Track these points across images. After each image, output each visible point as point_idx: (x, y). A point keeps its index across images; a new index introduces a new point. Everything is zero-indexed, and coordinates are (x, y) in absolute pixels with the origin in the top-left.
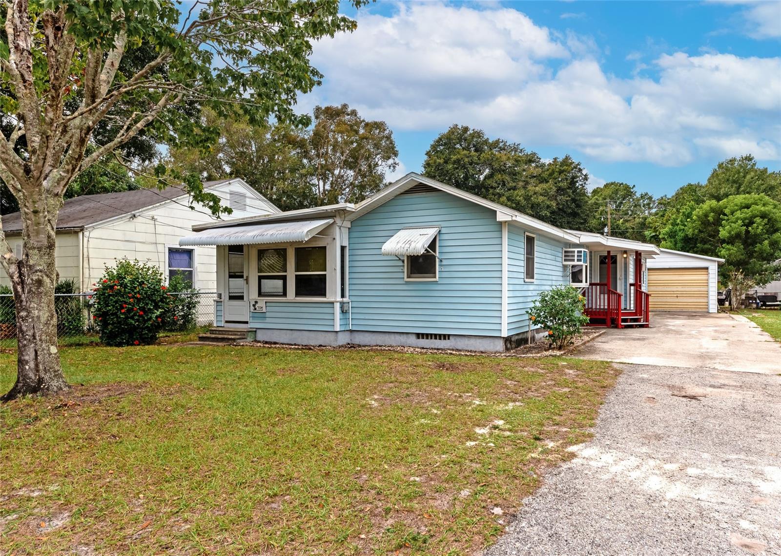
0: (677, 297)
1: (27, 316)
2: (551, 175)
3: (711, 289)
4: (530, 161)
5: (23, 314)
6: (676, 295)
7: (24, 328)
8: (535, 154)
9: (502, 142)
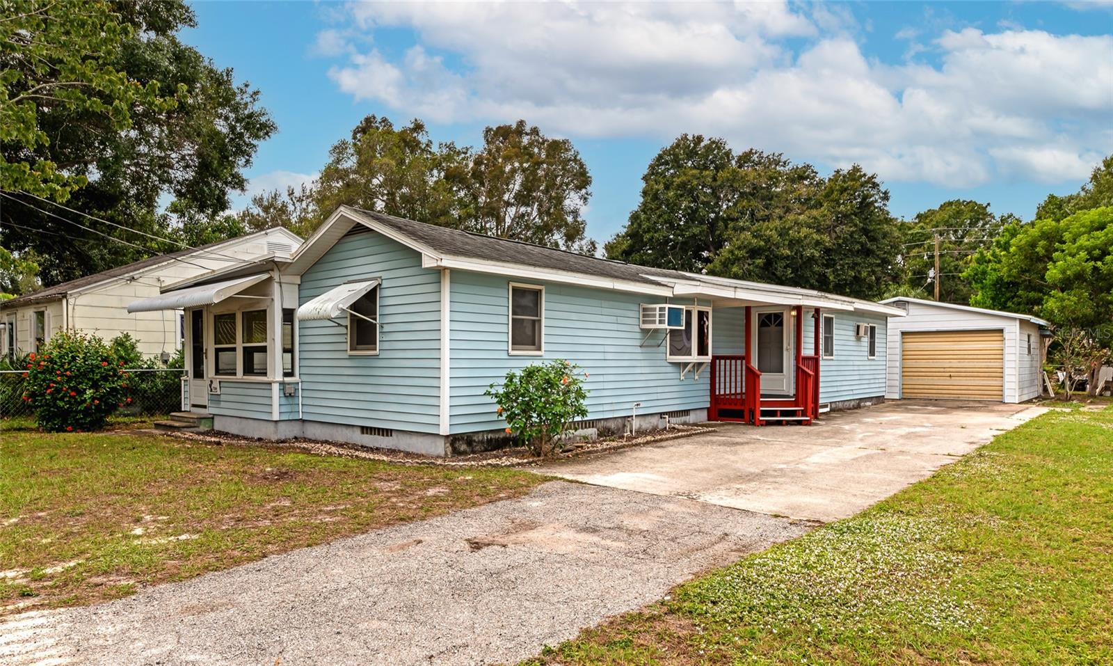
0: (950, 376)
2: (827, 196)
3: (1007, 365)
4: (802, 178)
6: (948, 374)
8: (808, 167)
9: (756, 153)
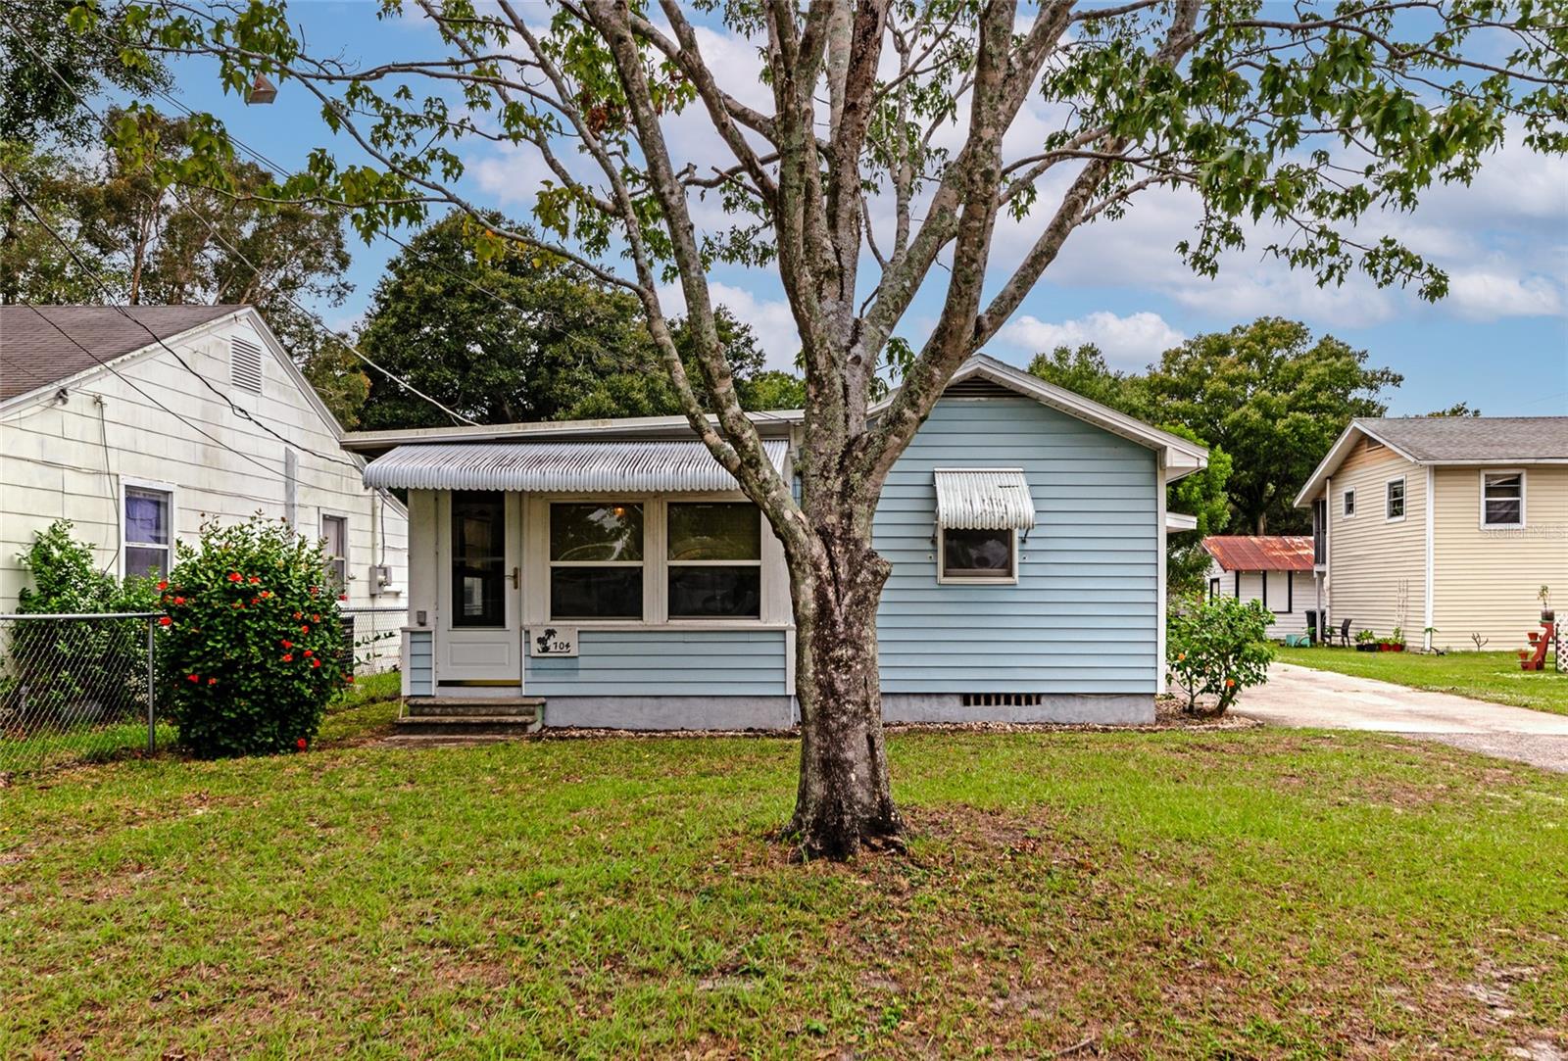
1: (853, 658)
5: (845, 652)
7: (841, 687)
